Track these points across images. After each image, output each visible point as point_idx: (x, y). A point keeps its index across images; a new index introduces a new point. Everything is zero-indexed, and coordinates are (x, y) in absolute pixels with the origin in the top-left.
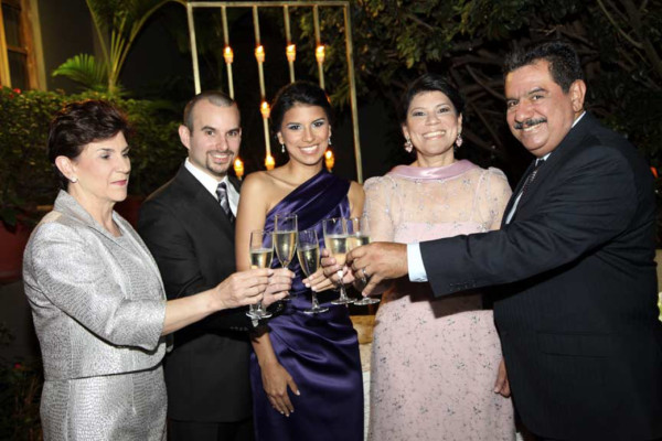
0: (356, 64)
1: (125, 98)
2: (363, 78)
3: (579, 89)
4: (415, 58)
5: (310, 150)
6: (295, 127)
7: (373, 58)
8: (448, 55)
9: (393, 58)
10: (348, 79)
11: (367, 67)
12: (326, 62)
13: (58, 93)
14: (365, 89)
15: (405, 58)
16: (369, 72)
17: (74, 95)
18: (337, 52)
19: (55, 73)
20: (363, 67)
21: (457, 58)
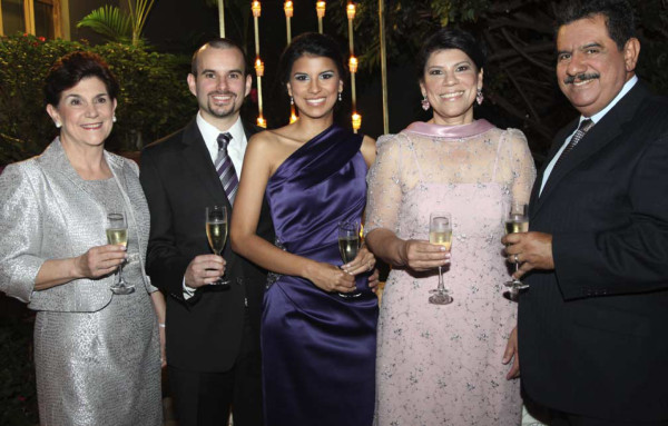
0: (387, 23)
1: (149, 52)
2: (393, 38)
3: (633, 48)
4: (449, 18)
5: (315, 102)
6: (303, 78)
7: (405, 18)
8: (484, 16)
9: (425, 18)
10: (378, 38)
11: (399, 27)
12: (356, 19)
13: (82, 43)
14: (396, 52)
15: (439, 18)
16: (400, 32)
17: (97, 46)
18: (368, 10)
19: (79, 25)
20: (395, 27)
21: (493, 21)
